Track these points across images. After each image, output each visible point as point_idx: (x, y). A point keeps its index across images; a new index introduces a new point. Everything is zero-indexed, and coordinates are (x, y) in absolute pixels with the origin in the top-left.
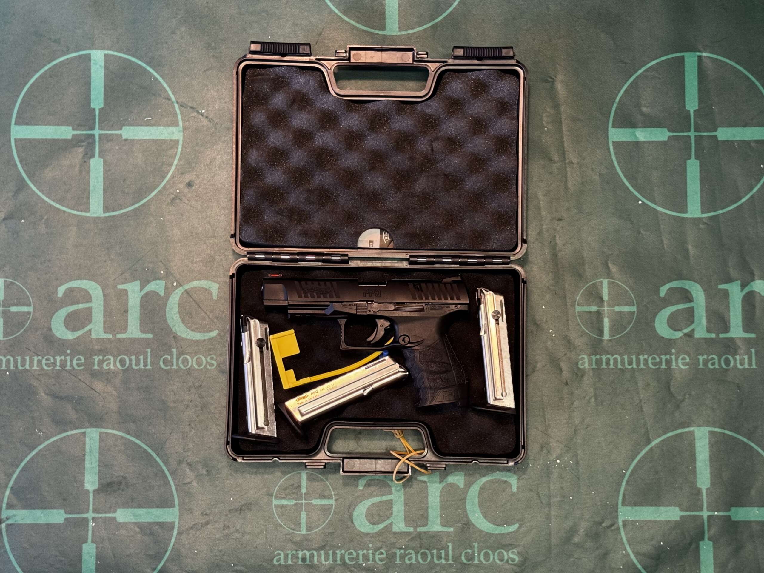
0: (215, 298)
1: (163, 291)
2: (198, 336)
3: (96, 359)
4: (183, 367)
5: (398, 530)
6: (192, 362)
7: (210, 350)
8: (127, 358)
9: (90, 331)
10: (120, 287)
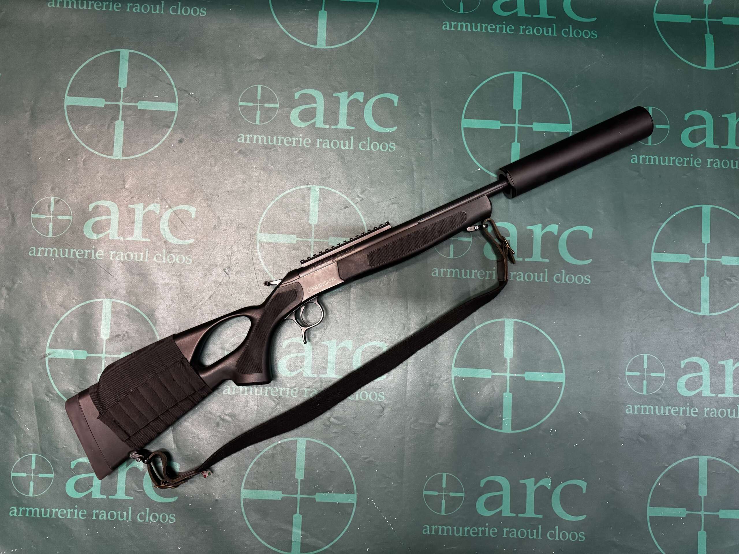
0: (193, 216)
1: (159, 211)
2: (181, 242)
3: (112, 253)
4: (169, 262)
5: (307, 376)
6: (176, 260)
7: (188, 252)
8: (132, 254)
9: (109, 234)
10: (131, 206)
